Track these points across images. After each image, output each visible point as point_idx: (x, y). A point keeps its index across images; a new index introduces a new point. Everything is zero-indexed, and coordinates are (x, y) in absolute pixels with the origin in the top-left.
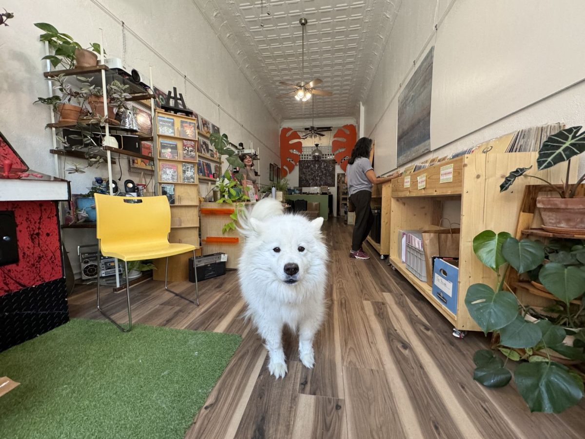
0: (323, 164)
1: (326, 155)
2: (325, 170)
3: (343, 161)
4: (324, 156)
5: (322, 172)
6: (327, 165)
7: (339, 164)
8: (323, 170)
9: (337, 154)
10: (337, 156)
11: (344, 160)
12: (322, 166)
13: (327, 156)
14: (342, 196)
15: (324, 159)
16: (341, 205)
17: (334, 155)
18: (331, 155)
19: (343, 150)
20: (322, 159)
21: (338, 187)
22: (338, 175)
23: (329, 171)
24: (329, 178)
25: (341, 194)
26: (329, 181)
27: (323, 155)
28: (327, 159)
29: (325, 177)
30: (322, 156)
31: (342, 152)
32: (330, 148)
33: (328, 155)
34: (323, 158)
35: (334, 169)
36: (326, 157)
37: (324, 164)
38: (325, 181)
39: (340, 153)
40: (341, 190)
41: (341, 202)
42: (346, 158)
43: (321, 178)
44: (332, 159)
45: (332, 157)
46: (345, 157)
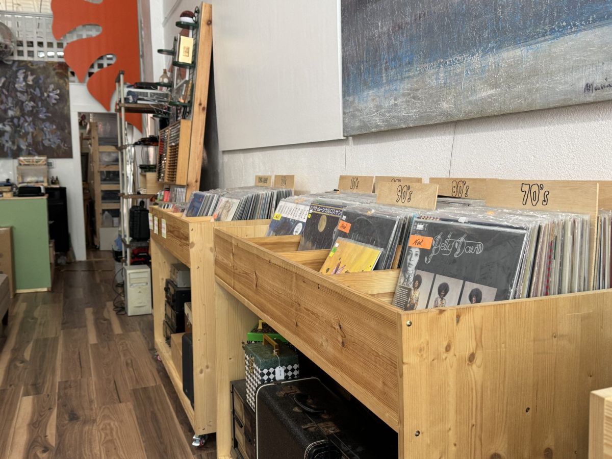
0: (21, 76)
1: (31, 44)
2: (32, 99)
3: (96, 70)
4: (25, 49)
5: (20, 104)
6: (36, 81)
7: (81, 81)
8: (23, 98)
9: (73, 43)
10: (71, 49)
11: (100, 66)
12: (20, 85)
13: (36, 48)
14: (101, 187)
15: (26, 58)
16: (99, 218)
17: (60, 45)
18: (50, 45)
19: (94, 32)
20: (16, 57)
21: (86, 158)
22: (83, 117)
23: (45, 102)
24: (48, 127)
25: (98, 178)
26: (51, 139)
27: (20, 44)
28: (36, 59)
29: (34, 123)
30: (13, 47)
31: (90, 39)
32: (43, 21)
33: (40, 44)
34: (20, 53)
35: (64, 97)
36: (31, 54)
37: (25, 78)
38: (33, 137)
39: (81, 42)
40: (97, 167)
41: (100, 206)
42: (105, 63)
43: (17, 128)
44: (56, 60)
45: (54, 55)
46: (101, 58)
